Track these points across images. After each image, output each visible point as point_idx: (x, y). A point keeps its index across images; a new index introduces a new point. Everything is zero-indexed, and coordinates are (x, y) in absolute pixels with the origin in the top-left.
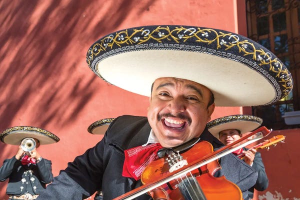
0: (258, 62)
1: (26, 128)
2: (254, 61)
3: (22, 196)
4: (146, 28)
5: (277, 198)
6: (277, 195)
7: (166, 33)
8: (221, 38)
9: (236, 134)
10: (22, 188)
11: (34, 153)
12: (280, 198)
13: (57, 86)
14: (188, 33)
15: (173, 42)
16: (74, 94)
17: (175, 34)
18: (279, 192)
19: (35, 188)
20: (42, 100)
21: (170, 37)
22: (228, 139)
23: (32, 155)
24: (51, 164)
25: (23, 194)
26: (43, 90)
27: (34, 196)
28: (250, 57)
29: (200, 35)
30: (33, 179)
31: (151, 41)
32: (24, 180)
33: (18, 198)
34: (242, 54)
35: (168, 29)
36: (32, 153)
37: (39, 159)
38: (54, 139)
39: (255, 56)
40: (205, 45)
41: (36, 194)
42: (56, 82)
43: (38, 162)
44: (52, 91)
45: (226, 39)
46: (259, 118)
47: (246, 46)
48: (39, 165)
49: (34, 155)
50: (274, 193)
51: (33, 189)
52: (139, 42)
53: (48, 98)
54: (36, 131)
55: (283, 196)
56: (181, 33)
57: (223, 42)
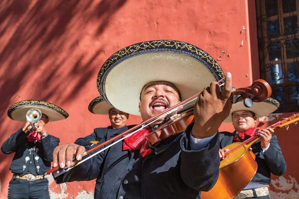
0: (200, 56)
1: (34, 102)
2: (197, 55)
3: (25, 176)
4: (136, 44)
5: (290, 183)
6: (290, 180)
7: (148, 44)
8: (177, 44)
9: (249, 116)
10: (24, 167)
11: (40, 127)
12: (294, 183)
13: (58, 62)
14: (159, 43)
15: (152, 48)
16: (75, 70)
17: (153, 44)
18: (292, 177)
19: (38, 167)
20: (42, 76)
21: (150, 46)
22: (240, 120)
23: (38, 129)
24: (59, 142)
25: (26, 174)
26: (43, 67)
27: (37, 176)
28: (195, 53)
29: (166, 43)
30: (37, 158)
31: (140, 50)
32: (27, 159)
33: (21, 178)
34: (190, 51)
35: (149, 43)
36: (38, 127)
37: (45, 134)
38: (62, 114)
39: (197, 53)
40: (170, 48)
41: (39, 175)
42: (57, 59)
43: (43, 138)
44: (53, 68)
45: (180, 44)
46: (276, 101)
47: (191, 47)
48: (44, 142)
49: (40, 129)
50: (287, 178)
51: (36, 169)
52: (133, 51)
53: (48, 74)
54: (43, 105)
55: (297, 181)
56: (156, 43)
57: (179, 45)
